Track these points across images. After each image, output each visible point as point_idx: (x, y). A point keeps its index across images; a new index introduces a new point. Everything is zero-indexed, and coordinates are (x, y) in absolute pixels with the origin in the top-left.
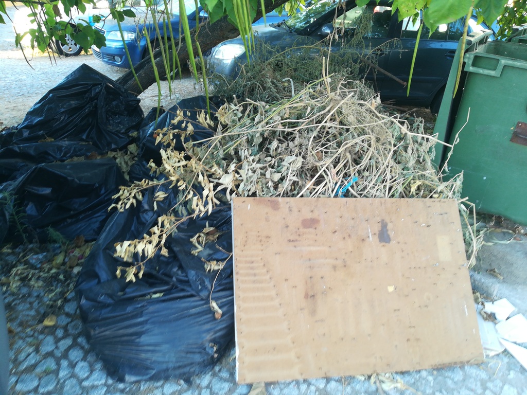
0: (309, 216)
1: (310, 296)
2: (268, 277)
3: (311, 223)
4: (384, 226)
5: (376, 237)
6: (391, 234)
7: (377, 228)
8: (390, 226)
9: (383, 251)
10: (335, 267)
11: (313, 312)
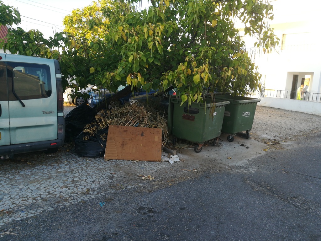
0: (126, 130)
1: (123, 145)
2: (114, 140)
3: (126, 131)
4: (143, 133)
5: (140, 135)
6: (144, 134)
7: (141, 133)
8: (144, 133)
9: (141, 138)
10: (129, 140)
11: (123, 148)
